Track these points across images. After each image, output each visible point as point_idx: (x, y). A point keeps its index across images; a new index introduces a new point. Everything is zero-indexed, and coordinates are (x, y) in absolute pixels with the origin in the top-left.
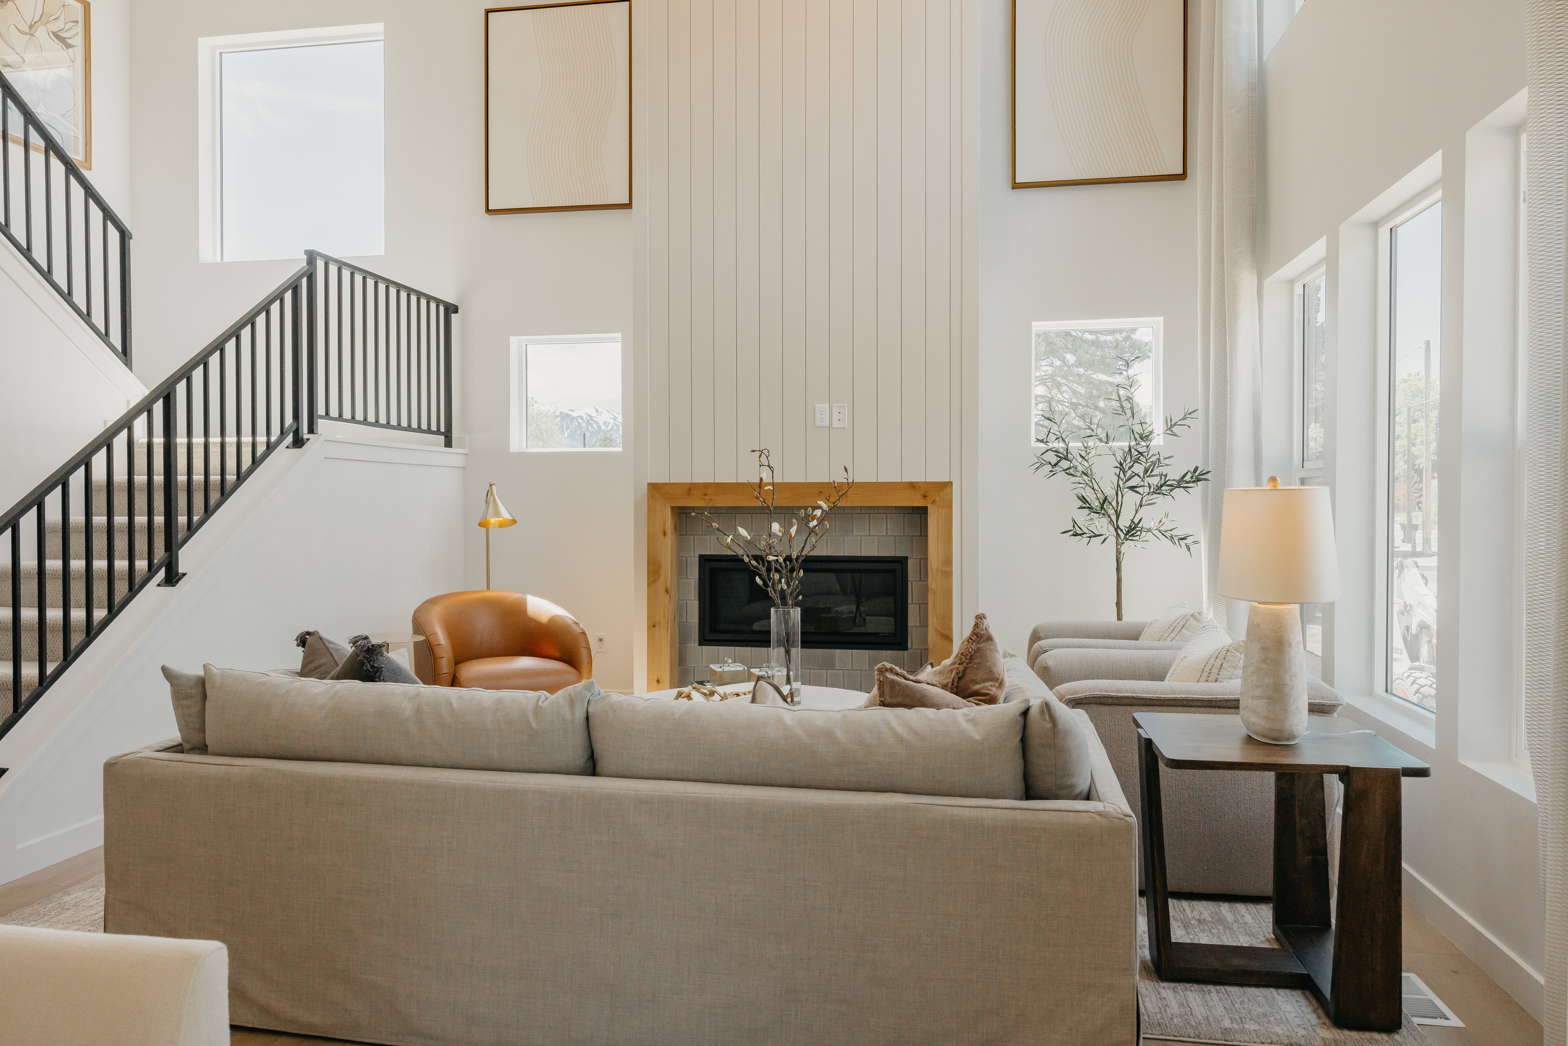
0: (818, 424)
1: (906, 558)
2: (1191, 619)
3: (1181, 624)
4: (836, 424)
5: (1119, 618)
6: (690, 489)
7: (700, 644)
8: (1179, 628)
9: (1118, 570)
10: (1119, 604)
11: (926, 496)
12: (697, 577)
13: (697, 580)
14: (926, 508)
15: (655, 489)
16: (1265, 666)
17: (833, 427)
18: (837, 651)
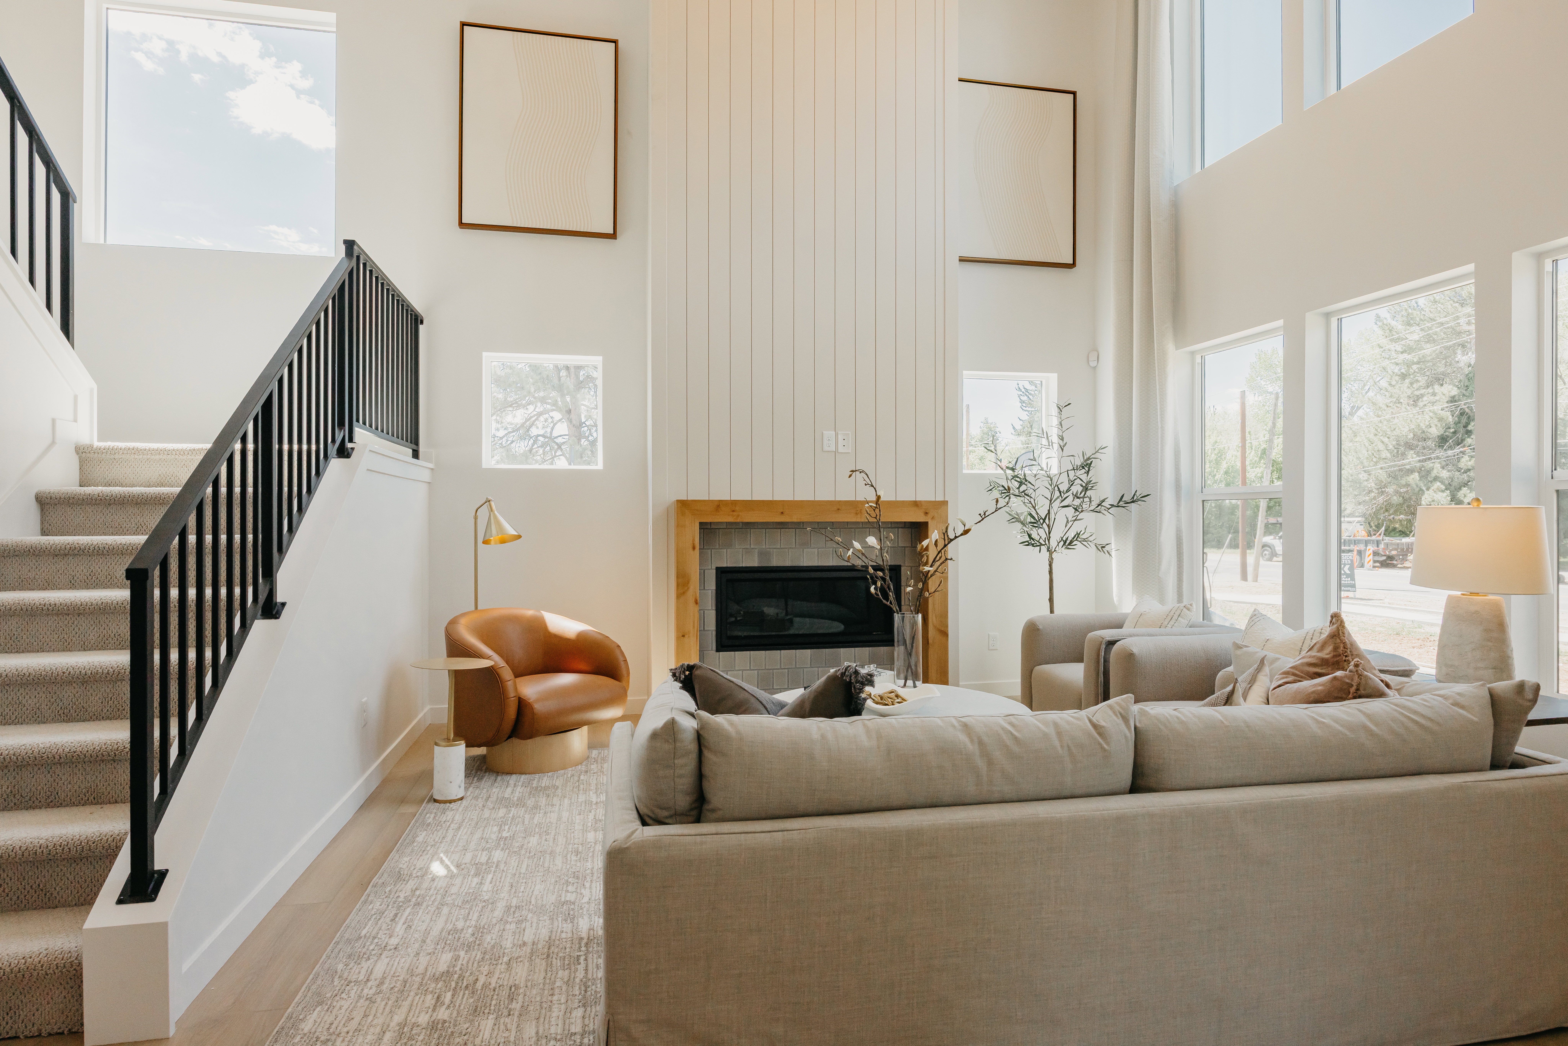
0: (826, 448)
1: (900, 566)
2: (1185, 609)
3: (1177, 613)
4: (841, 449)
5: (1052, 611)
6: (718, 506)
7: (718, 650)
8: (1176, 617)
9: (1051, 572)
10: (1051, 600)
11: (927, 513)
12: (714, 588)
13: (714, 592)
14: (926, 524)
15: (684, 506)
16: (1490, 644)
17: (839, 451)
18: (842, 650)
